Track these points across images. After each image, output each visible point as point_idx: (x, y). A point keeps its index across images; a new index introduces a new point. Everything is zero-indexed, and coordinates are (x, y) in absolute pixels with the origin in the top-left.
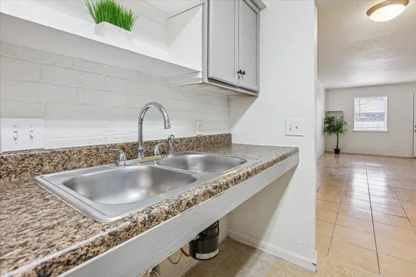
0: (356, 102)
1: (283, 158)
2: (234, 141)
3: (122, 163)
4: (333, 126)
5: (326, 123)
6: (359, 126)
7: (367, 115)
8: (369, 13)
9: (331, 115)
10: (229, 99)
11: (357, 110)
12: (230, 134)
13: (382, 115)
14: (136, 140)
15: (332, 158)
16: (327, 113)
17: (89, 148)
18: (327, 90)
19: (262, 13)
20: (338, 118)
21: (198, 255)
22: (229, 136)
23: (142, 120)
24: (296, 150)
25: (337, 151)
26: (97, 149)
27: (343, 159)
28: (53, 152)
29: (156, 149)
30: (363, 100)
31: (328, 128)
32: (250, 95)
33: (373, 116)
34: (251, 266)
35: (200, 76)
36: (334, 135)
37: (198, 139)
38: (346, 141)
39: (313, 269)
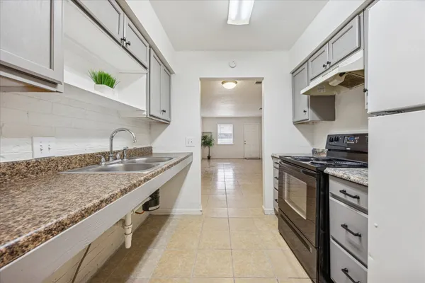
0: (219, 127)
1: (187, 157)
2: (154, 151)
3: (103, 163)
4: (207, 142)
5: (202, 139)
6: (220, 141)
7: (224, 134)
8: (223, 83)
9: (205, 135)
10: (150, 125)
11: (219, 132)
12: (152, 147)
13: (231, 134)
14: (108, 150)
15: (206, 162)
16: (203, 133)
17: (81, 156)
18: (203, 118)
19: (172, 76)
20: (209, 136)
21: (150, 209)
22: (150, 148)
23: (113, 137)
24: (192, 154)
25: (209, 158)
26: (84, 156)
27: (212, 162)
28: (63, 158)
29: (118, 156)
30: (222, 126)
31: (204, 143)
32: (166, 123)
33: (226, 136)
34: (164, 230)
35: (145, 113)
36: (207, 147)
37: (135, 150)
38: (214, 151)
39: (200, 213)
